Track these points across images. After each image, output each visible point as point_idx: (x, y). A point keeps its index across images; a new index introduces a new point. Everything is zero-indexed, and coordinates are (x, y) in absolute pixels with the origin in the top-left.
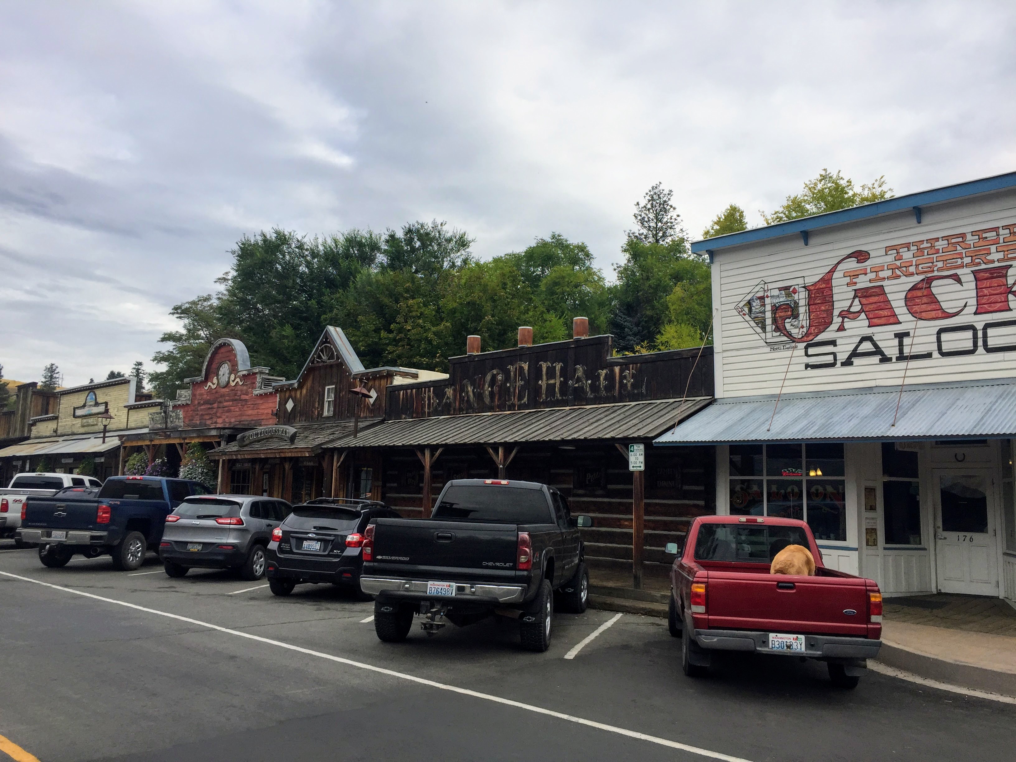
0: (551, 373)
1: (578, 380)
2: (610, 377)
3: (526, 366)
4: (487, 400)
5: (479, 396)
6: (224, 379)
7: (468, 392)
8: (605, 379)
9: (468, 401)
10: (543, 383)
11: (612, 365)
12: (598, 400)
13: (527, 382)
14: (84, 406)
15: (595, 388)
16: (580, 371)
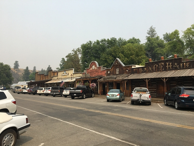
0: (169, 65)
1: (176, 66)
2: (183, 65)
3: (163, 64)
4: (154, 70)
5: (152, 69)
6: (94, 68)
7: (150, 69)
8: (182, 65)
9: (150, 70)
10: (167, 66)
11: (183, 63)
12: (180, 69)
13: (164, 67)
14: (63, 74)
15: (180, 67)
16: (176, 64)
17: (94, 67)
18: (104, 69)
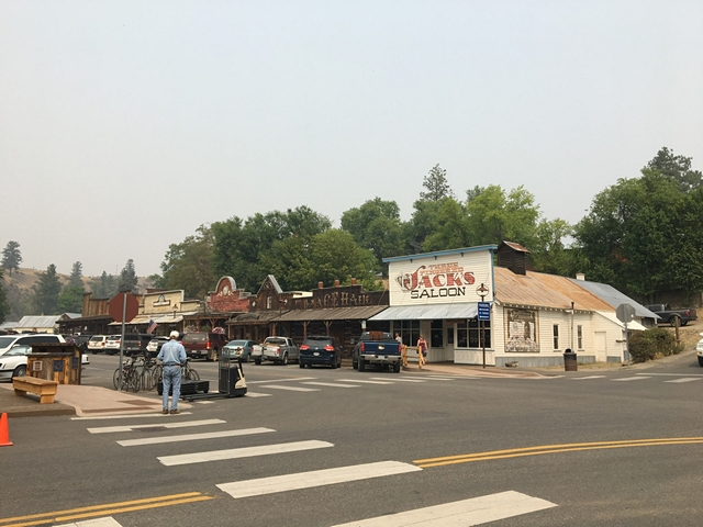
0: (345, 296)
1: (353, 299)
2: (362, 298)
3: (337, 294)
5: (323, 303)
6: (225, 293)
9: (319, 304)
10: (342, 299)
11: (362, 295)
12: (358, 305)
13: (337, 299)
14: (158, 302)
15: (357, 301)
16: (353, 296)
17: (226, 289)
18: (244, 295)
